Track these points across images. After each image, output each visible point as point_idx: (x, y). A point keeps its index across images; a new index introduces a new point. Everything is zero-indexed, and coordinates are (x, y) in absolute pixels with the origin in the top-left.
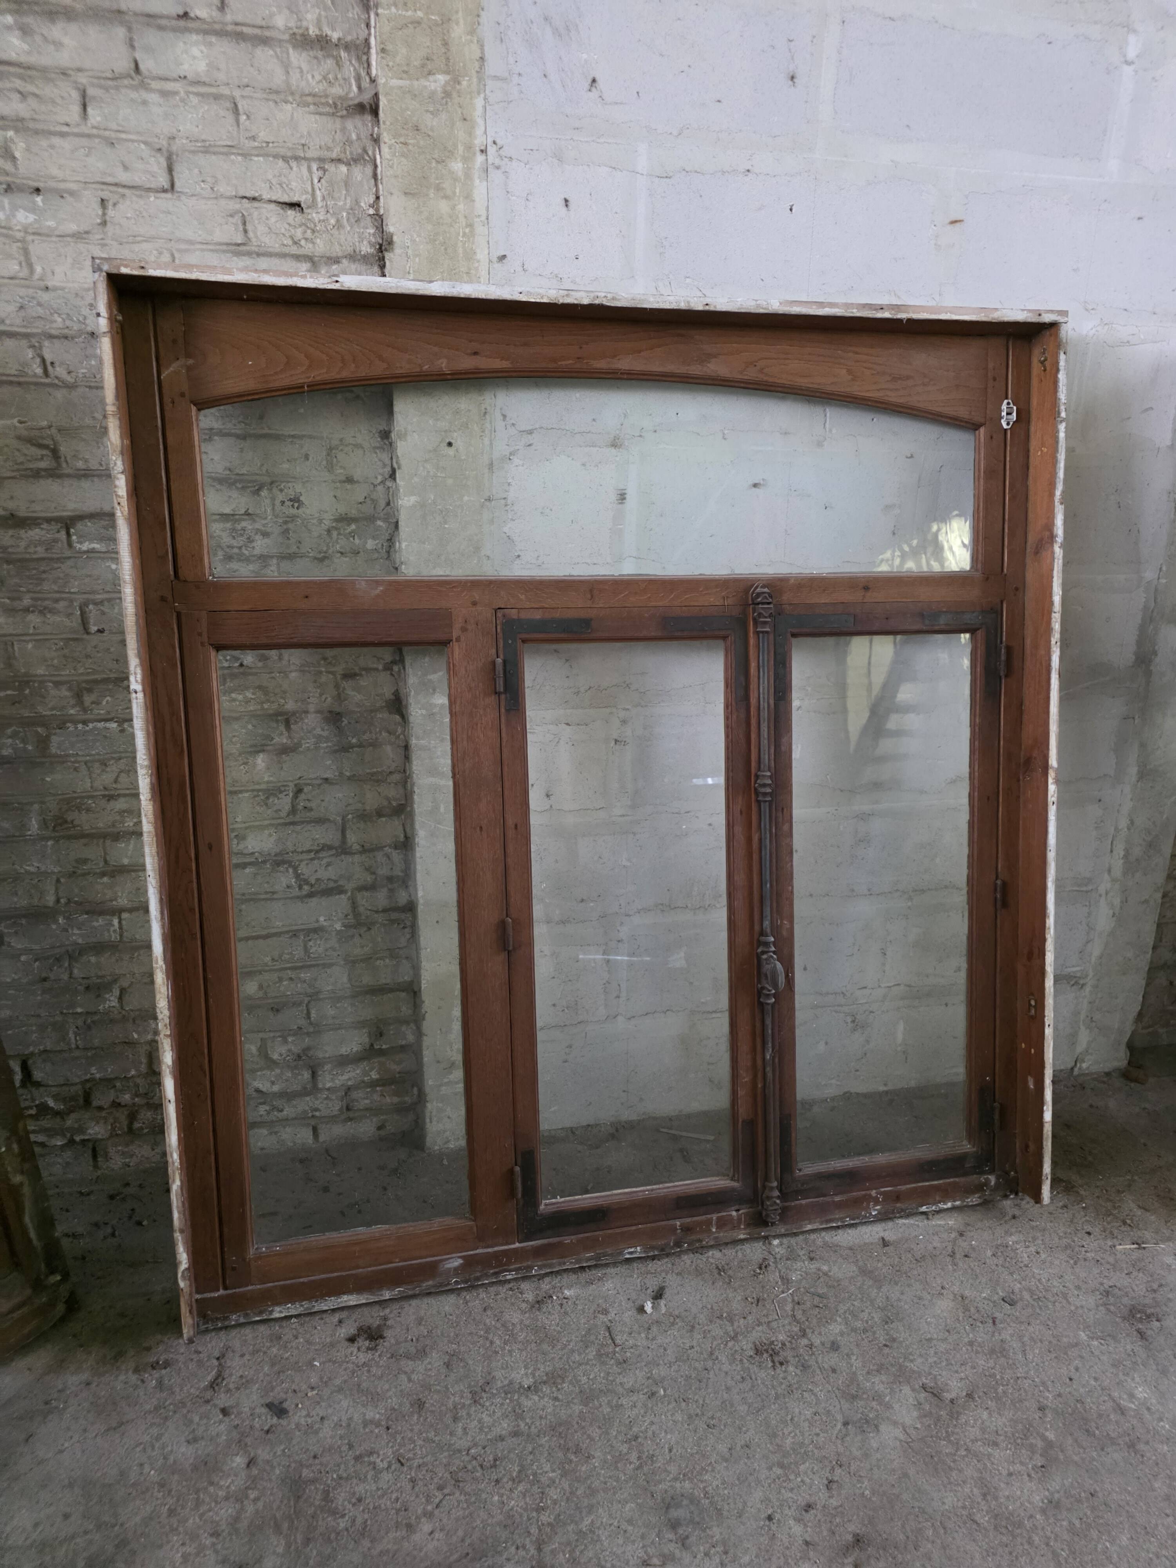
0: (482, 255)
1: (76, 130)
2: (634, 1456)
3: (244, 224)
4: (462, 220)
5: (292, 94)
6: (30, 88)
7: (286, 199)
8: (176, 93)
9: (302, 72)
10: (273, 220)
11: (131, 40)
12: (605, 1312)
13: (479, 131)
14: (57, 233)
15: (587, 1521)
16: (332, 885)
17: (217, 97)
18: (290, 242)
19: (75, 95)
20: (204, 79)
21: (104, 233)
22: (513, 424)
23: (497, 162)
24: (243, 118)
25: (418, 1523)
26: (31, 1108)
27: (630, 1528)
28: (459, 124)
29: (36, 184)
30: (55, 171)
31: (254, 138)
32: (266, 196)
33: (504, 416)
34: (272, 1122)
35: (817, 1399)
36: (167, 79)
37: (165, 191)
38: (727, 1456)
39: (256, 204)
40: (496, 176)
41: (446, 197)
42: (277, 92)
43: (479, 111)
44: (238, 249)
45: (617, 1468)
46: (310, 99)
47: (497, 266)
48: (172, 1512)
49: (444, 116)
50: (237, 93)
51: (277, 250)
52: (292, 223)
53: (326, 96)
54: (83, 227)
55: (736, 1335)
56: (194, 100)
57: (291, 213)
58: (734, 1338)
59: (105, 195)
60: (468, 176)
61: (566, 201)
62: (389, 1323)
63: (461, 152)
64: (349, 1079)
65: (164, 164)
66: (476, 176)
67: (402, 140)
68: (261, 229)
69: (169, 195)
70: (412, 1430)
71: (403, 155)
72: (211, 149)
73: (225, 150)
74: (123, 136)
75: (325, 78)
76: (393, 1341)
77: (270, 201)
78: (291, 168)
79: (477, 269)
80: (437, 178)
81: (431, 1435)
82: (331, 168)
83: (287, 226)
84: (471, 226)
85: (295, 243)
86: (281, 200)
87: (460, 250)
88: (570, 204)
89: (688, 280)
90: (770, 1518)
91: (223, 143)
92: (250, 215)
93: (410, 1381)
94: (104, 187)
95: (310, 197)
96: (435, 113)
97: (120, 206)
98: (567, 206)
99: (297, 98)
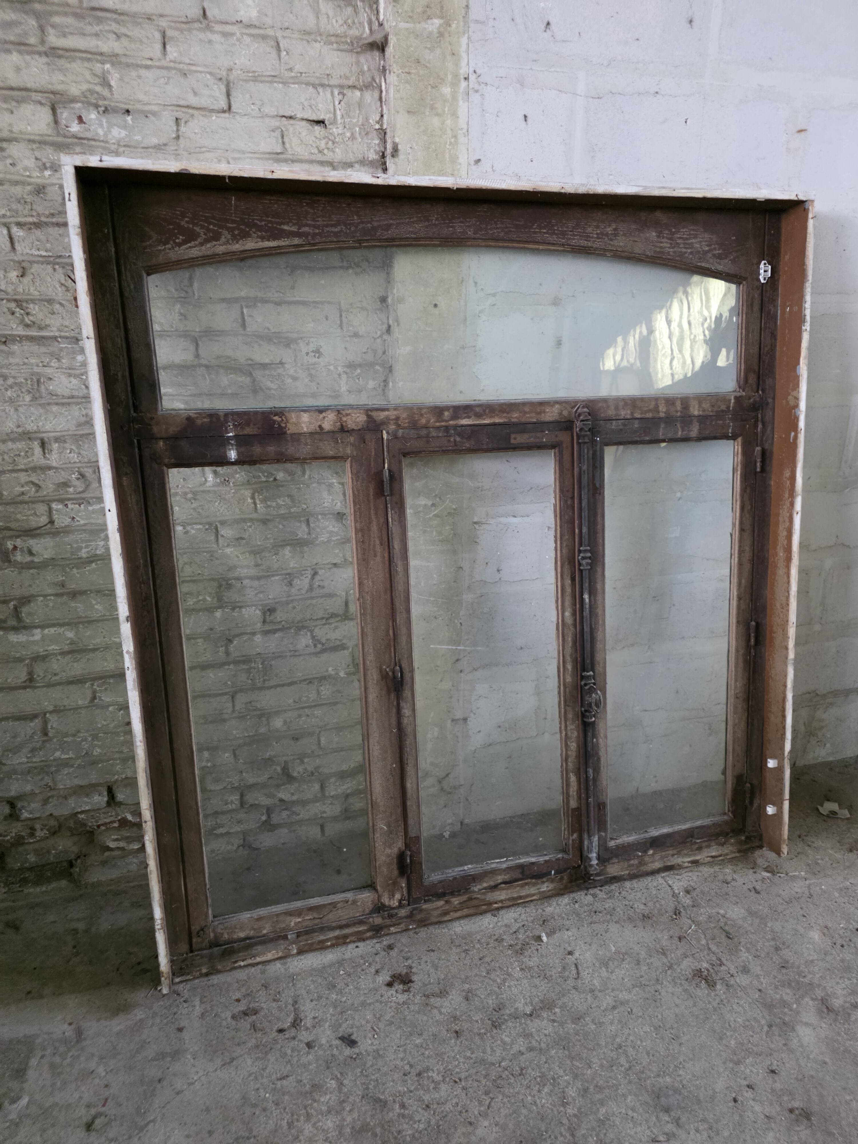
0: (463, 159)
1: (157, 64)
2: (623, 1060)
3: (283, 137)
4: (449, 132)
5: (321, 35)
6: (124, 30)
7: (315, 118)
8: (233, 34)
9: (328, 17)
10: (304, 134)
12: (570, 953)
13: (464, 63)
14: (143, 145)
15: (603, 1111)
16: (338, 643)
17: (264, 37)
18: (316, 151)
19: (158, 36)
20: (255, 23)
21: (178, 145)
22: (482, 289)
23: (476, 87)
24: (283, 54)
25: (478, 1121)
26: (114, 822)
27: (635, 1114)
28: (449, 58)
29: (127, 107)
30: (141, 96)
31: (291, 70)
32: (299, 116)
33: (476, 283)
34: (292, 823)
36: (227, 23)
37: (224, 112)
38: (691, 1056)
39: (292, 122)
40: (475, 98)
41: (437, 115)
42: (309, 33)
43: (464, 47)
44: (278, 157)
45: (612, 1071)
46: (333, 39)
47: (474, 167)
48: (290, 1125)
49: (438, 51)
50: (279, 34)
51: (307, 157)
52: (318, 136)
53: (346, 36)
54: (163, 140)
55: (672, 964)
56: (247, 40)
57: (317, 128)
58: (670, 967)
59: (179, 115)
60: (454, 98)
61: (525, 117)
62: (413, 970)
63: (450, 79)
64: (348, 788)
65: (224, 90)
66: (460, 98)
67: (407, 70)
68: (295, 141)
69: (227, 115)
70: (453, 1051)
71: (407, 82)
72: (259, 79)
73: (270, 79)
74: (194, 68)
75: (345, 22)
76: (420, 984)
77: (303, 119)
78: (319, 93)
79: (459, 170)
80: (432, 100)
81: (468, 1054)
82: (348, 92)
83: (314, 139)
84: (455, 137)
85: (320, 152)
86: (311, 118)
87: (447, 156)
88: (528, 119)
89: (611, 177)
90: (735, 1100)
91: (268, 74)
92: (287, 130)
93: (441, 1013)
94: (178, 109)
95: (332, 115)
96: (432, 49)
97: (190, 124)
98: (526, 120)
99: (324, 38)
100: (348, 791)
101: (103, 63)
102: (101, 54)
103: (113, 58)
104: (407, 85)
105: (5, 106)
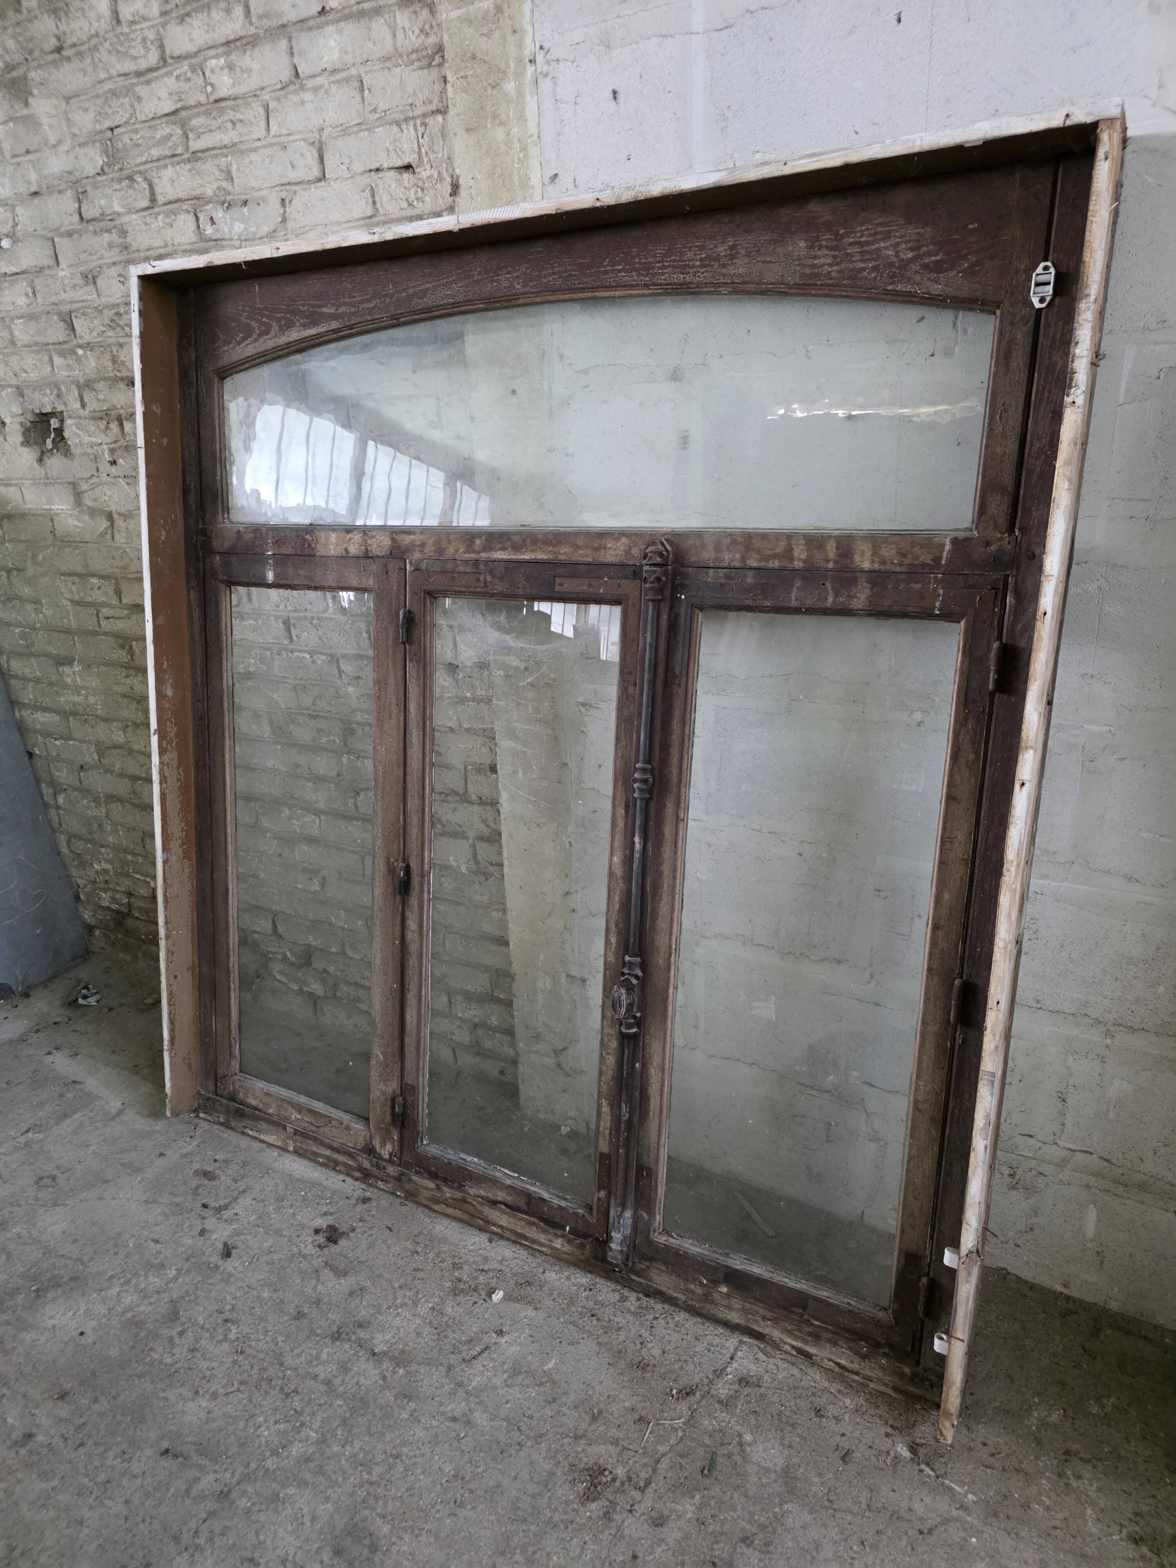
0: (536, 179)
1: (265, 143)
2: (377, 1470)
3: (373, 196)
4: (516, 144)
5: (401, 56)
6: (239, 116)
7: (399, 163)
8: (322, 87)
9: (404, 30)
10: (393, 186)
11: (291, 48)
12: (500, 1333)
13: (528, 40)
14: (258, 236)
15: (291, 1491)
16: (457, 829)
17: (347, 80)
18: (405, 205)
19: (262, 111)
20: (338, 66)
21: (286, 229)
22: (570, 364)
23: (545, 69)
24: (366, 92)
25: (203, 1396)
27: (308, 1524)
28: (510, 38)
29: (243, 197)
30: (254, 183)
31: (375, 110)
32: (385, 165)
33: (561, 356)
35: (580, 1556)
36: (314, 76)
37: (319, 180)
38: (443, 1535)
39: (381, 174)
40: (545, 85)
41: (502, 124)
42: (389, 59)
43: (527, 14)
44: (372, 220)
45: (355, 1469)
46: (414, 56)
47: (550, 188)
49: (497, 34)
50: (362, 71)
51: (398, 215)
52: (407, 185)
53: (426, 48)
54: (272, 228)
55: (583, 1436)
56: (334, 88)
57: (406, 175)
58: (577, 1438)
59: (283, 195)
60: (520, 93)
61: (615, 93)
62: (352, 1235)
63: (513, 70)
64: (475, 1016)
65: (316, 155)
66: (527, 91)
67: (462, 74)
68: (386, 197)
69: (323, 183)
70: (274, 1325)
71: (464, 90)
72: (348, 131)
73: (356, 129)
74: (291, 138)
75: (422, 31)
76: (338, 1251)
77: (391, 168)
78: (402, 131)
79: (531, 191)
80: (493, 105)
81: (280, 1339)
82: (430, 121)
83: (403, 189)
84: (524, 149)
85: (410, 205)
86: (396, 165)
87: (516, 179)
88: (620, 96)
91: (354, 123)
92: (377, 186)
93: (315, 1288)
94: (283, 188)
95: (416, 155)
96: (488, 35)
97: (294, 202)
98: (615, 98)
99: (405, 58)
100: (476, 1020)
101: (226, 156)
102: (225, 147)
103: (231, 148)
104: (464, 94)
105: (168, 221)
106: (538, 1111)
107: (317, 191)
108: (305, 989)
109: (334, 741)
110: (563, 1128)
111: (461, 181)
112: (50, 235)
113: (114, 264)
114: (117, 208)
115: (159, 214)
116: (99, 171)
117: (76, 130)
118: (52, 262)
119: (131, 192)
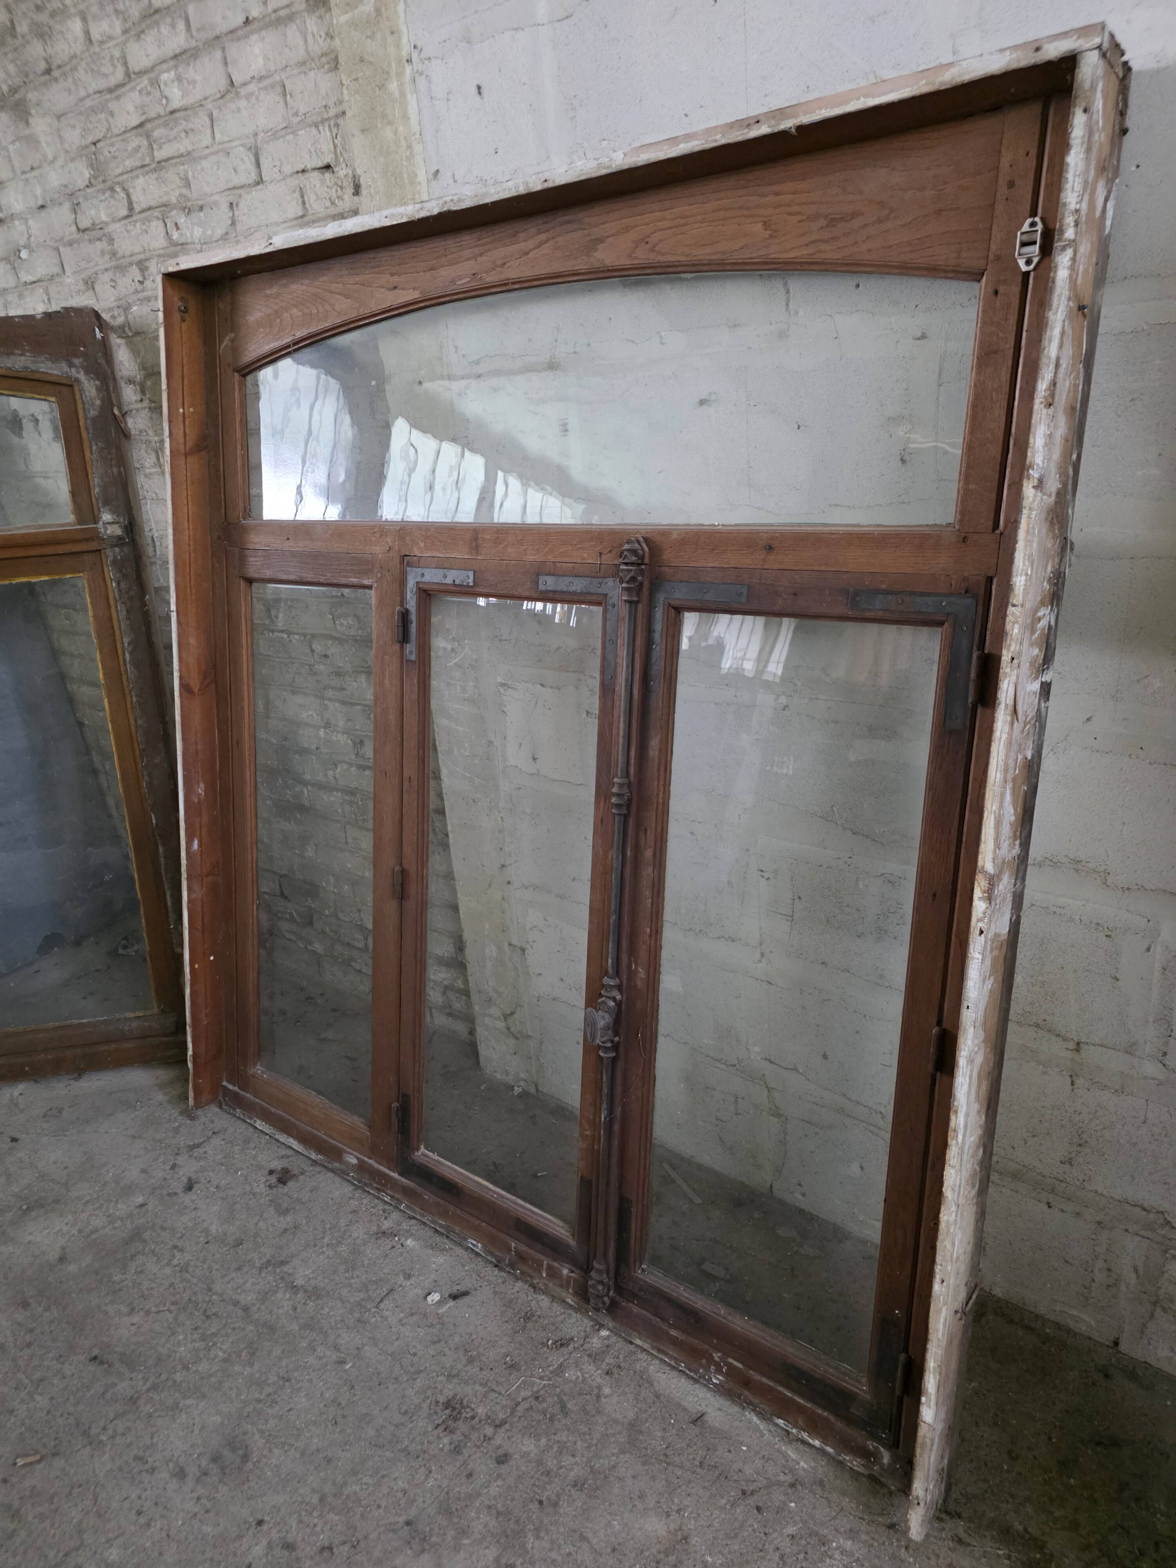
0: (421, 175)
1: (212, 150)
2: (269, 1390)
3: (302, 196)
4: (403, 143)
5: (313, 60)
6: (190, 126)
7: (320, 164)
8: (252, 94)
9: (313, 35)
10: (318, 186)
11: (225, 58)
12: (408, 1277)
13: (404, 40)
14: (214, 239)
15: (189, 1402)
17: (272, 86)
18: (329, 204)
19: (207, 120)
20: (263, 73)
21: (236, 231)
22: (464, 357)
23: (420, 67)
24: (288, 97)
25: (138, 1312)
27: (197, 1432)
28: (390, 39)
29: (200, 203)
30: (207, 189)
31: (296, 114)
32: (309, 167)
33: (456, 347)
35: (423, 1483)
36: (246, 84)
37: (258, 183)
38: (309, 1452)
39: (307, 175)
40: (422, 82)
41: (390, 123)
42: (304, 63)
43: (402, 15)
44: (303, 219)
45: (249, 1387)
46: (324, 60)
47: (433, 183)
48: (87, 1202)
49: (379, 36)
50: (283, 76)
51: (324, 215)
52: (328, 183)
54: (225, 229)
55: (457, 1375)
56: (262, 94)
57: (327, 175)
58: (450, 1376)
59: (231, 198)
60: (403, 94)
61: (479, 88)
62: (300, 1178)
63: (394, 70)
64: (444, 979)
65: (253, 160)
66: (408, 90)
67: (354, 76)
68: (313, 197)
69: (260, 187)
70: (213, 1255)
71: (356, 93)
72: (277, 135)
73: (283, 132)
74: (233, 144)
75: (327, 34)
76: (286, 1191)
77: (314, 169)
78: (320, 133)
79: (419, 193)
80: (381, 106)
81: (215, 1266)
82: (341, 121)
83: (326, 188)
84: (409, 147)
85: (333, 204)
86: (318, 166)
87: (405, 176)
88: (483, 90)
89: (604, 143)
90: (260, 1523)
91: (281, 127)
92: (305, 186)
93: (256, 1224)
94: (230, 192)
95: (333, 156)
96: (371, 37)
97: (240, 205)
98: (480, 93)
99: (317, 62)
100: (445, 983)
101: (183, 165)
102: (181, 156)
103: (186, 157)
104: (357, 96)
105: (144, 227)
106: (496, 1072)
107: (257, 194)
108: (309, 948)
109: (312, 716)
110: (516, 1088)
111: (362, 181)
112: (56, 245)
113: (106, 270)
114: (104, 218)
115: (136, 222)
116: (87, 183)
117: (67, 146)
118: (59, 270)
119: (113, 202)
